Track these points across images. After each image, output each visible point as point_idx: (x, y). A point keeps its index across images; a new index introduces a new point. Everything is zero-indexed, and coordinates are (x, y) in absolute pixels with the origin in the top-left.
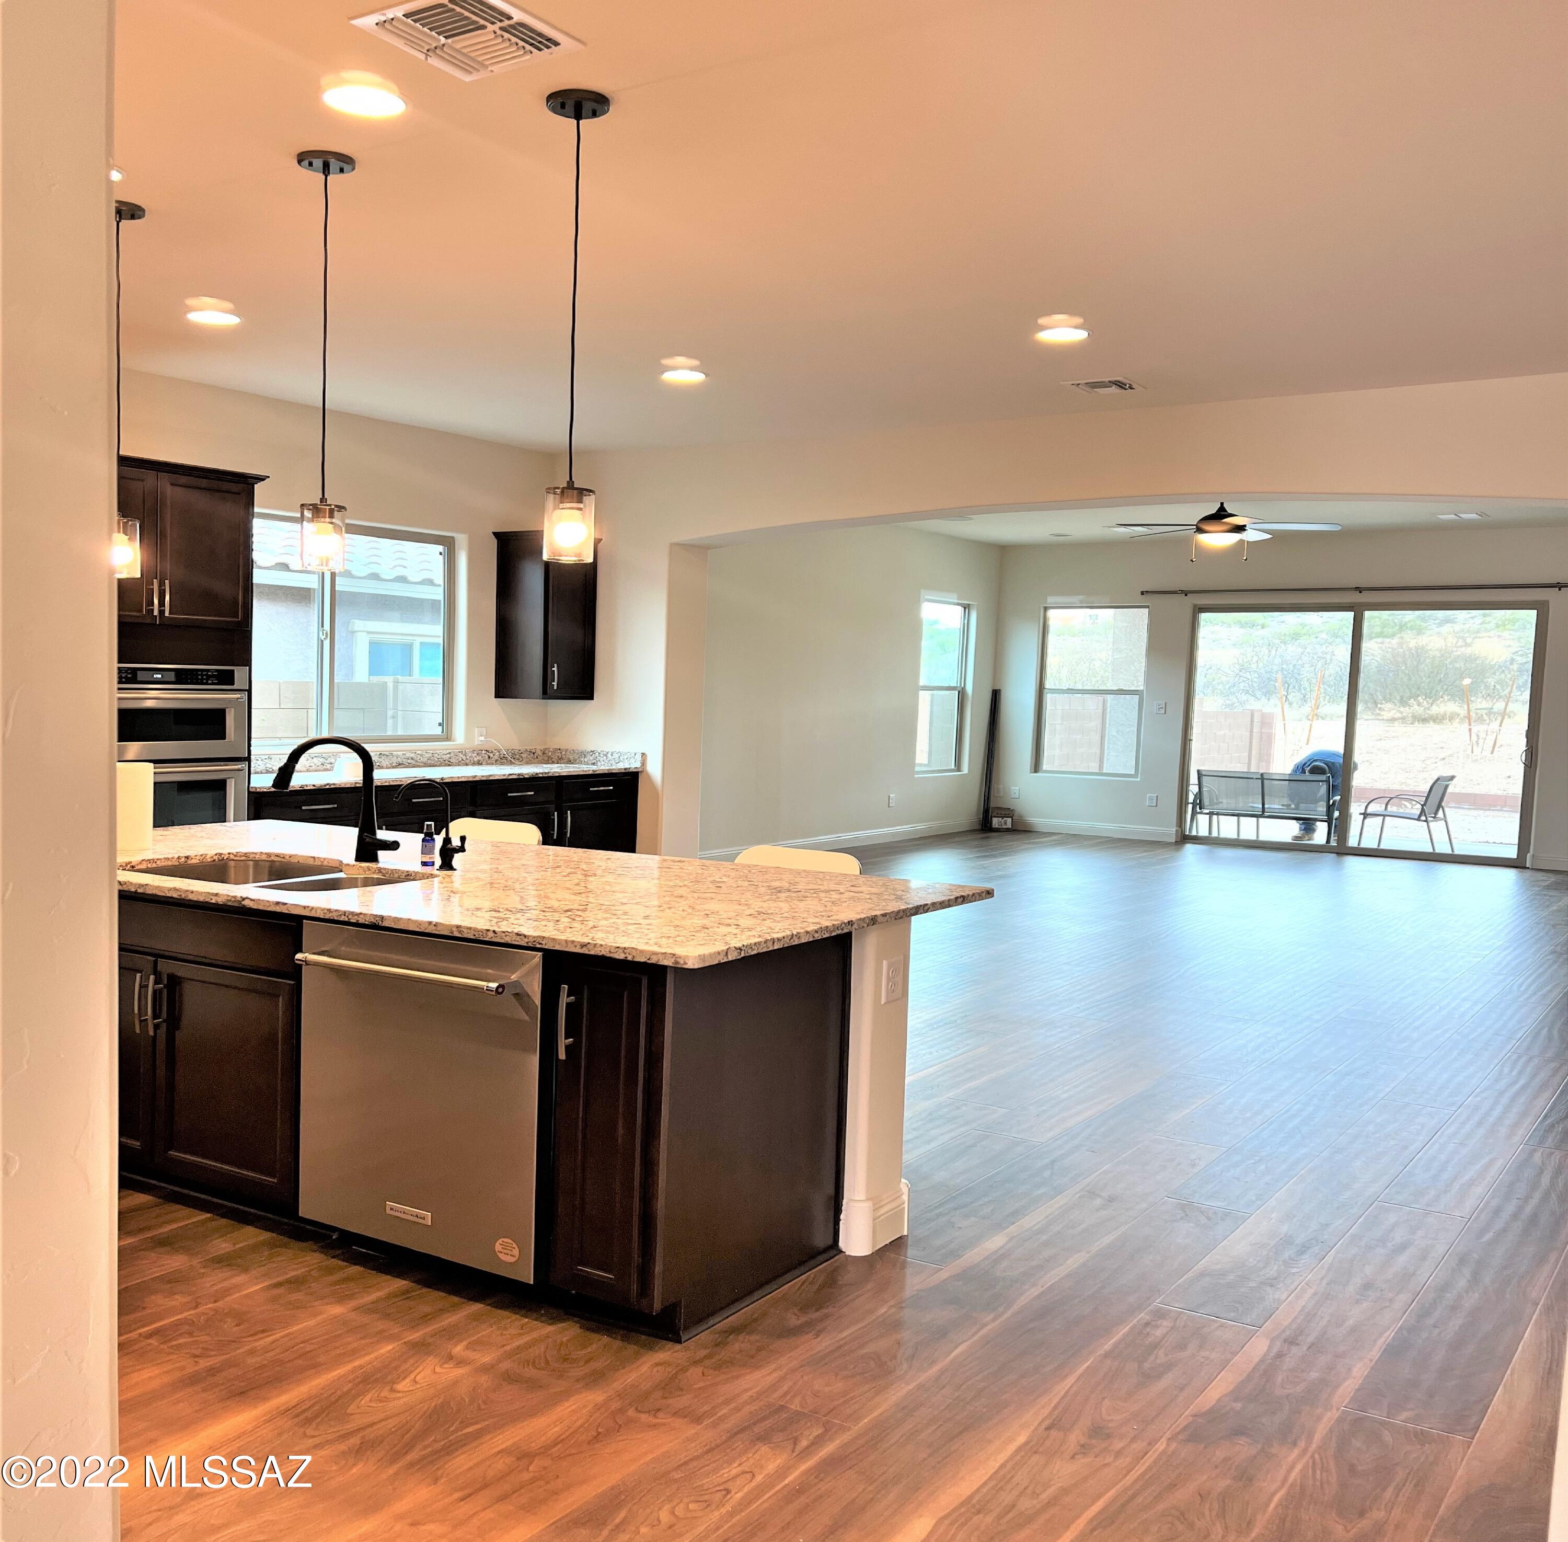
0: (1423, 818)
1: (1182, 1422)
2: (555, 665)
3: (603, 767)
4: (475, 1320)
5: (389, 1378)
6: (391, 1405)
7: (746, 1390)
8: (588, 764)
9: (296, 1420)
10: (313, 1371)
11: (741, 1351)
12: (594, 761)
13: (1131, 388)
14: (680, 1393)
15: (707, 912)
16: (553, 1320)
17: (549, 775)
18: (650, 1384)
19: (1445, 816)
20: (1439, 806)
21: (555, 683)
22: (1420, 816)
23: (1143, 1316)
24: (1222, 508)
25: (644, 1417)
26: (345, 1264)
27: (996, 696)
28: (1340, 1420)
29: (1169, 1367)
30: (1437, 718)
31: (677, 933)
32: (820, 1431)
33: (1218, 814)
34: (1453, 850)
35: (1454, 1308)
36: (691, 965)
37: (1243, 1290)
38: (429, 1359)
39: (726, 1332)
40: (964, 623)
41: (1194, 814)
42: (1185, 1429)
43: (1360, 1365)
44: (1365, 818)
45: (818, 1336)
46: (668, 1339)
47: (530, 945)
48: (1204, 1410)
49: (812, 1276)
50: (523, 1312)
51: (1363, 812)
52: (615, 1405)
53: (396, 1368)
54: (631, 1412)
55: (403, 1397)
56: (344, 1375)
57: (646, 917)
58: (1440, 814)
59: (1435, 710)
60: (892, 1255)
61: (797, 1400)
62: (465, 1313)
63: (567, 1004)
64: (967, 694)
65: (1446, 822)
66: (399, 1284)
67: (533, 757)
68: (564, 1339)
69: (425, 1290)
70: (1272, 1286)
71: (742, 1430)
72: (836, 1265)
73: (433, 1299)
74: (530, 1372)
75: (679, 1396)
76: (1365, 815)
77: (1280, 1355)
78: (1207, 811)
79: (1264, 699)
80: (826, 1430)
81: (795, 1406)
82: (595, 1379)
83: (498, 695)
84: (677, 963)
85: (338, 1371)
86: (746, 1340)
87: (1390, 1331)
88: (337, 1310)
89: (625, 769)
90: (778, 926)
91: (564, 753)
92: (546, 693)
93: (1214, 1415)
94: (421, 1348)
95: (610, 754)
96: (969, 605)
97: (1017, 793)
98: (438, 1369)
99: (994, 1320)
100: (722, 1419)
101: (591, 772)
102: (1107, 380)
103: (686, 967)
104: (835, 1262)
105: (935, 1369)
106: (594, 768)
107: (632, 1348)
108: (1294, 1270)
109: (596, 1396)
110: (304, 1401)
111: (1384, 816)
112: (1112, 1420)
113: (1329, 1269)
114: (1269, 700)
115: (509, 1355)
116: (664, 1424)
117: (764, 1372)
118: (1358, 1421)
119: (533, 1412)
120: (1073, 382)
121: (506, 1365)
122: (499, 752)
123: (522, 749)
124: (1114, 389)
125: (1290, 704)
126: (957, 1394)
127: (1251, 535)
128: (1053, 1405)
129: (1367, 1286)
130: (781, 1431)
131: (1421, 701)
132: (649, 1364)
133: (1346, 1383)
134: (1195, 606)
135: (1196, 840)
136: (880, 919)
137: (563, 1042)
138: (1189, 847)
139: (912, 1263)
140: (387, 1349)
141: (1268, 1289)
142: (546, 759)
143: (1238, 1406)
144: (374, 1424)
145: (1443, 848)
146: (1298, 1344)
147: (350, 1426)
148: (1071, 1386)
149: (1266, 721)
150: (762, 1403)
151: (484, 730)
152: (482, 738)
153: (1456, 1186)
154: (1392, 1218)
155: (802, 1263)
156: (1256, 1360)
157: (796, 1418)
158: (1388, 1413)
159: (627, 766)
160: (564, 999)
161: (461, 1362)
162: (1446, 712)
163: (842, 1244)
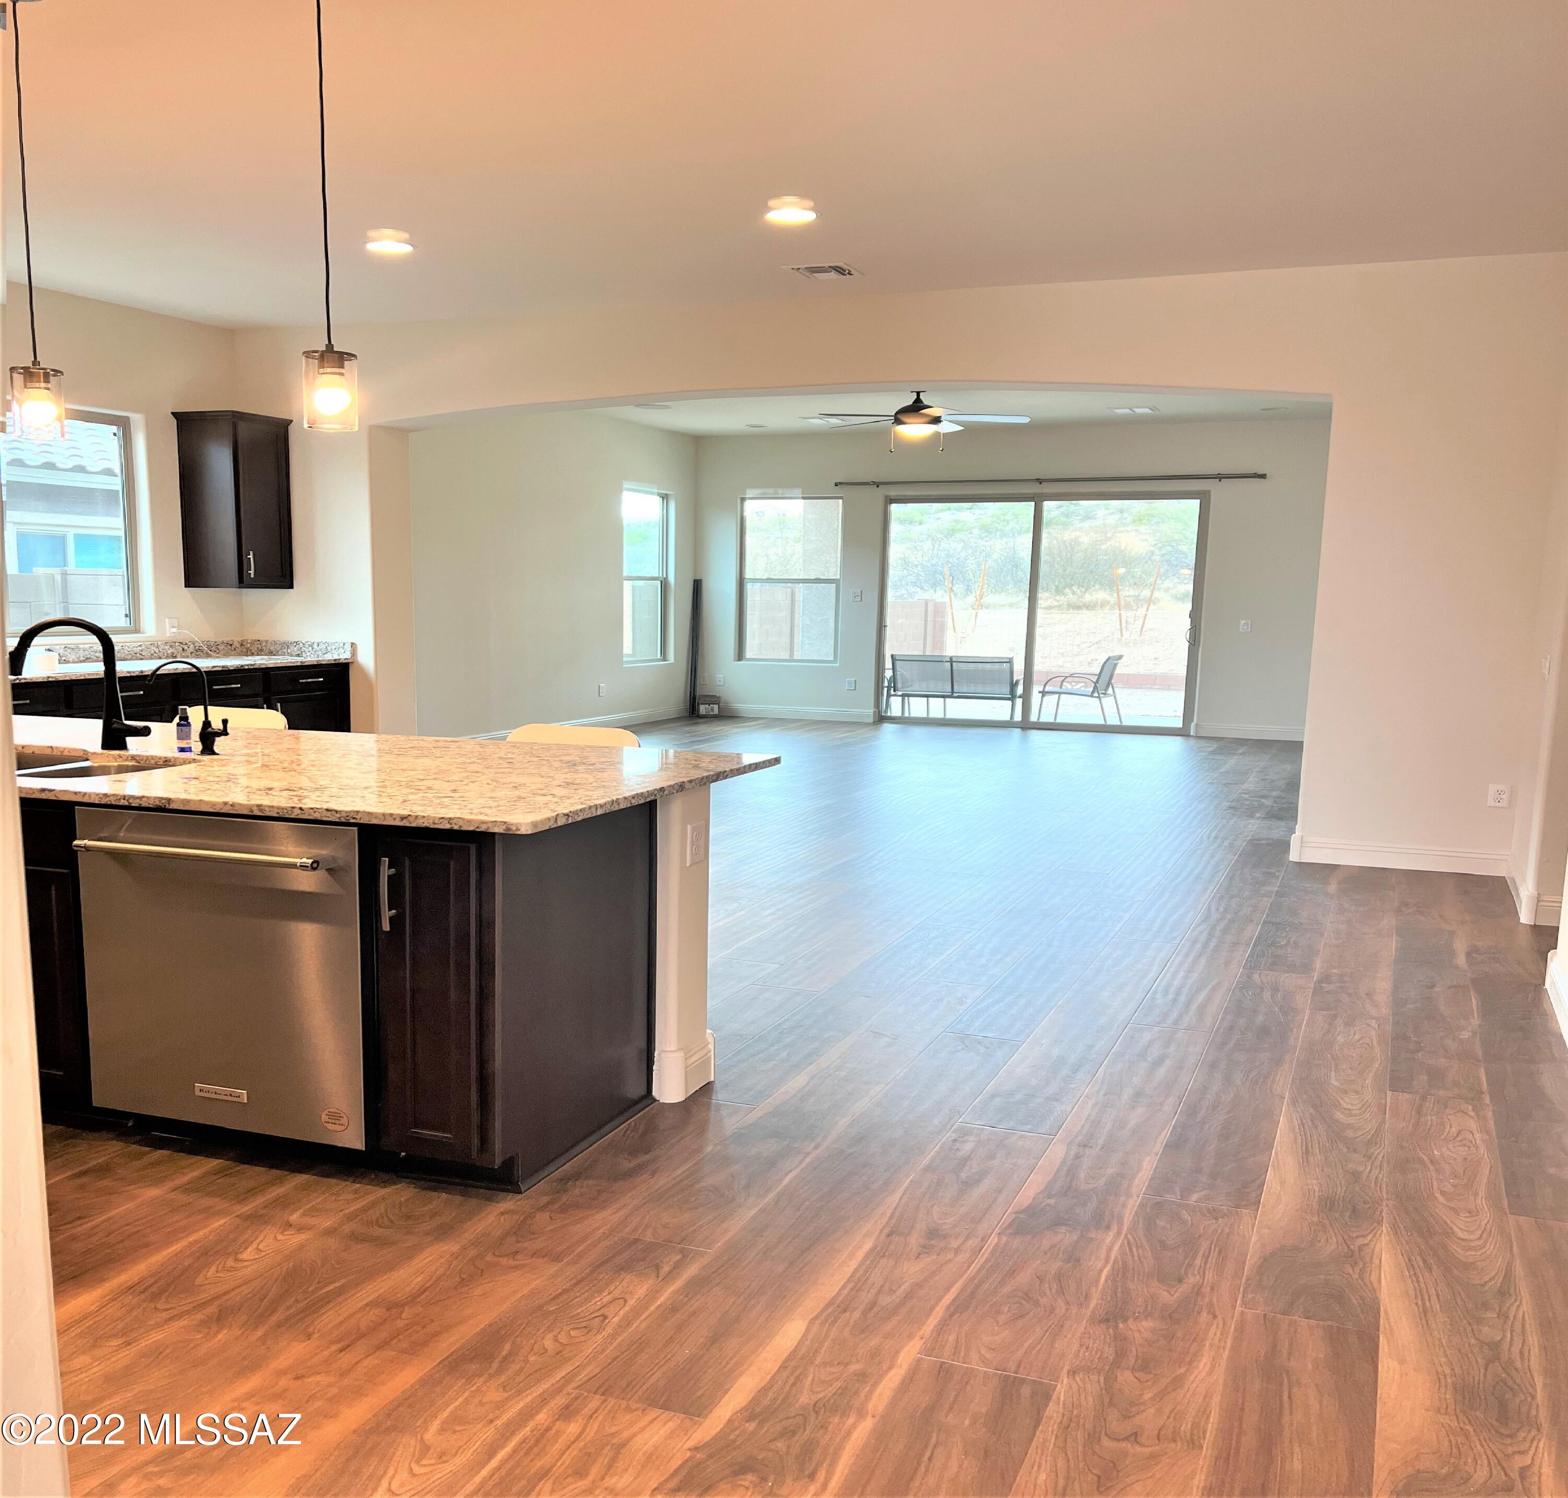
0: (1096, 694)
1: (1007, 1219)
2: (251, 552)
3: (310, 658)
4: (304, 1189)
5: (230, 1249)
6: (240, 1274)
7: (598, 1229)
8: (291, 656)
9: (143, 1296)
10: (144, 1250)
11: (582, 1195)
12: (299, 652)
13: (850, 274)
14: (532, 1237)
15: (515, 785)
16: (385, 1183)
17: (255, 667)
18: (501, 1231)
19: (1114, 692)
20: (1109, 684)
21: (252, 572)
22: (1093, 692)
23: (950, 1135)
24: (918, 400)
25: (504, 1261)
26: (148, 1149)
27: (697, 587)
28: (1142, 1205)
29: (982, 1175)
30: (1090, 605)
31: (496, 804)
32: (679, 1257)
33: (909, 696)
34: (1121, 722)
35: (1214, 1107)
36: (523, 831)
37: (1032, 1105)
38: (267, 1228)
39: (562, 1180)
40: (663, 515)
41: (889, 695)
42: (1010, 1225)
43: (1148, 1159)
44: (1043, 696)
45: (653, 1177)
46: (508, 1191)
47: (343, 820)
48: (1023, 1208)
49: (633, 1123)
50: (351, 1179)
51: (1041, 690)
52: (472, 1252)
53: (234, 1240)
54: (489, 1257)
55: (250, 1266)
56: (181, 1251)
57: (454, 791)
58: (1110, 691)
59: (1088, 598)
60: (705, 1100)
61: (649, 1232)
62: (293, 1184)
63: (389, 876)
64: (669, 584)
65: (1115, 698)
66: (214, 1163)
67: (231, 648)
68: (402, 1199)
69: (242, 1167)
70: (1057, 1100)
71: (604, 1263)
72: (653, 1112)
73: (256, 1174)
74: (377, 1231)
75: (531, 1240)
76: (1044, 693)
77: (1078, 1157)
78: (900, 693)
79: (931, 591)
80: (684, 1256)
81: (649, 1237)
82: (444, 1232)
83: (189, 583)
84: (508, 829)
85: (174, 1248)
86: (585, 1185)
87: (1165, 1131)
88: (153, 1192)
89: (335, 660)
90: (596, 794)
91: (264, 644)
92: (243, 582)
93: (1032, 1211)
94: (256, 1219)
95: (315, 644)
96: (667, 494)
97: (722, 681)
98: (280, 1237)
99: (816, 1148)
100: (580, 1256)
101: (299, 664)
102: (827, 265)
103: (519, 833)
104: (652, 1109)
105: (772, 1195)
106: (300, 659)
107: (473, 1202)
108: (1073, 1086)
109: (451, 1247)
110: (144, 1279)
111: (1060, 693)
112: (945, 1223)
113: (1102, 1083)
114: (935, 591)
115: (350, 1218)
116: (524, 1266)
117: (610, 1211)
118: (1158, 1205)
119: (391, 1267)
120: (793, 267)
121: (348, 1228)
122: (194, 644)
123: (220, 640)
124: (833, 275)
125: (955, 595)
126: (798, 1214)
127: (946, 427)
128: (888, 1215)
129: (1138, 1094)
130: (643, 1259)
131: (1075, 590)
132: (495, 1214)
133: (1140, 1175)
134: (886, 497)
135: (892, 720)
136: (687, 786)
137: (386, 914)
138: (888, 727)
139: (725, 1105)
140: (218, 1223)
141: (1055, 1103)
142: (244, 650)
143: (1052, 1201)
144: (228, 1292)
145: (1113, 721)
146: (1091, 1147)
147: (204, 1296)
148: (901, 1198)
149: (939, 610)
150: (616, 1239)
151: (175, 621)
152: (175, 630)
153: (1194, 1007)
154: (1147, 1037)
155: (621, 1113)
156: (1058, 1164)
157: (651, 1248)
158: (1182, 1196)
159: (336, 657)
160: (385, 871)
161: (301, 1229)
162: (1097, 599)
163: (655, 1093)
